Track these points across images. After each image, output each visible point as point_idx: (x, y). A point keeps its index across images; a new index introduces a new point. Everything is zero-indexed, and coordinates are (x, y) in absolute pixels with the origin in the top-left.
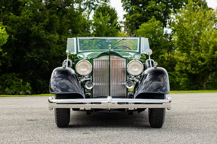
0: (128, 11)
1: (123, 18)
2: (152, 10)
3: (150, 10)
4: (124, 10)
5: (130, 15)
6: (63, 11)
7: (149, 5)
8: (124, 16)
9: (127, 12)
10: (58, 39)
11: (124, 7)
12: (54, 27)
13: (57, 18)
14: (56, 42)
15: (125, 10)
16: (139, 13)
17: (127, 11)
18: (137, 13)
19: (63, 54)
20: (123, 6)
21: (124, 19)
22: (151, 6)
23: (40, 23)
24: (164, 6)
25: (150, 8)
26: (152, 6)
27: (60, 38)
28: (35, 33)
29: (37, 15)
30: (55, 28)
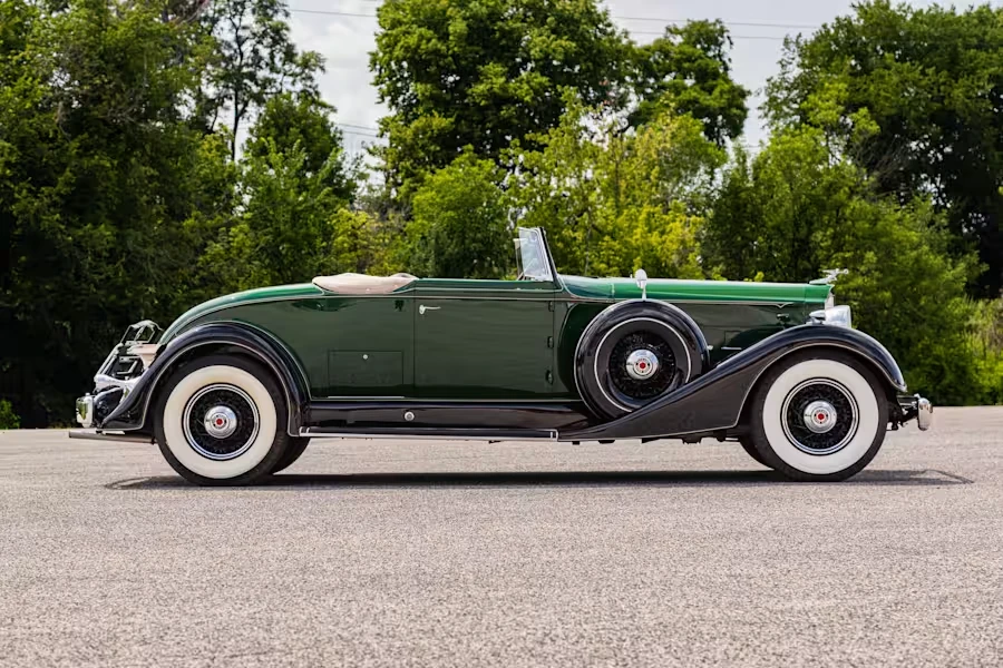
0: (397, 105)
1: (378, 132)
2: (491, 102)
3: (483, 103)
4: (382, 98)
5: (408, 122)
6: (129, 138)
7: (482, 82)
8: (382, 124)
9: (394, 108)
10: (113, 242)
11: (384, 87)
12: (99, 200)
13: (108, 165)
14: (105, 254)
15: (388, 99)
16: (440, 113)
17: (393, 102)
18: (432, 115)
19: (126, 297)
20: (377, 84)
21: (382, 136)
22: (489, 86)
23: (43, 189)
24: (540, 84)
25: (486, 93)
26: (492, 83)
27: (120, 238)
28: (27, 221)
29: (35, 158)
30: (102, 205)
